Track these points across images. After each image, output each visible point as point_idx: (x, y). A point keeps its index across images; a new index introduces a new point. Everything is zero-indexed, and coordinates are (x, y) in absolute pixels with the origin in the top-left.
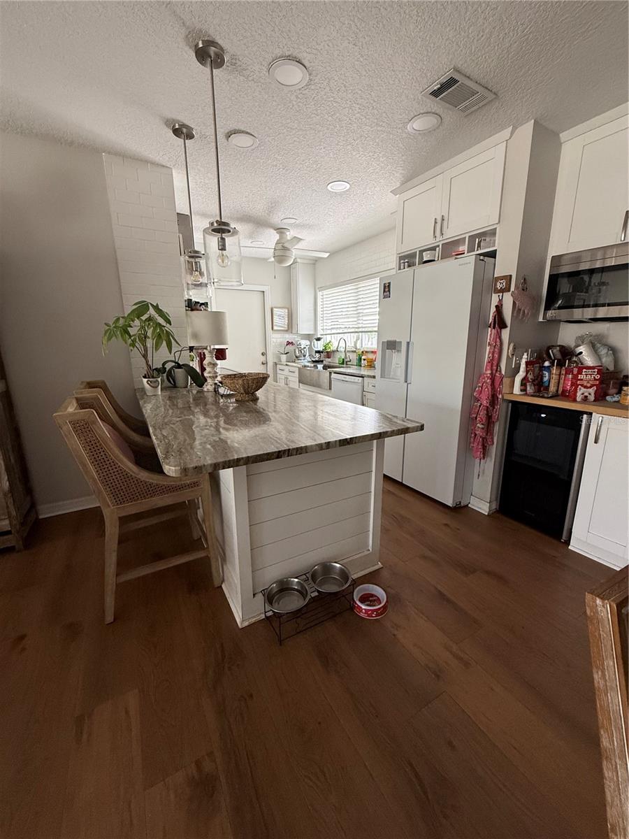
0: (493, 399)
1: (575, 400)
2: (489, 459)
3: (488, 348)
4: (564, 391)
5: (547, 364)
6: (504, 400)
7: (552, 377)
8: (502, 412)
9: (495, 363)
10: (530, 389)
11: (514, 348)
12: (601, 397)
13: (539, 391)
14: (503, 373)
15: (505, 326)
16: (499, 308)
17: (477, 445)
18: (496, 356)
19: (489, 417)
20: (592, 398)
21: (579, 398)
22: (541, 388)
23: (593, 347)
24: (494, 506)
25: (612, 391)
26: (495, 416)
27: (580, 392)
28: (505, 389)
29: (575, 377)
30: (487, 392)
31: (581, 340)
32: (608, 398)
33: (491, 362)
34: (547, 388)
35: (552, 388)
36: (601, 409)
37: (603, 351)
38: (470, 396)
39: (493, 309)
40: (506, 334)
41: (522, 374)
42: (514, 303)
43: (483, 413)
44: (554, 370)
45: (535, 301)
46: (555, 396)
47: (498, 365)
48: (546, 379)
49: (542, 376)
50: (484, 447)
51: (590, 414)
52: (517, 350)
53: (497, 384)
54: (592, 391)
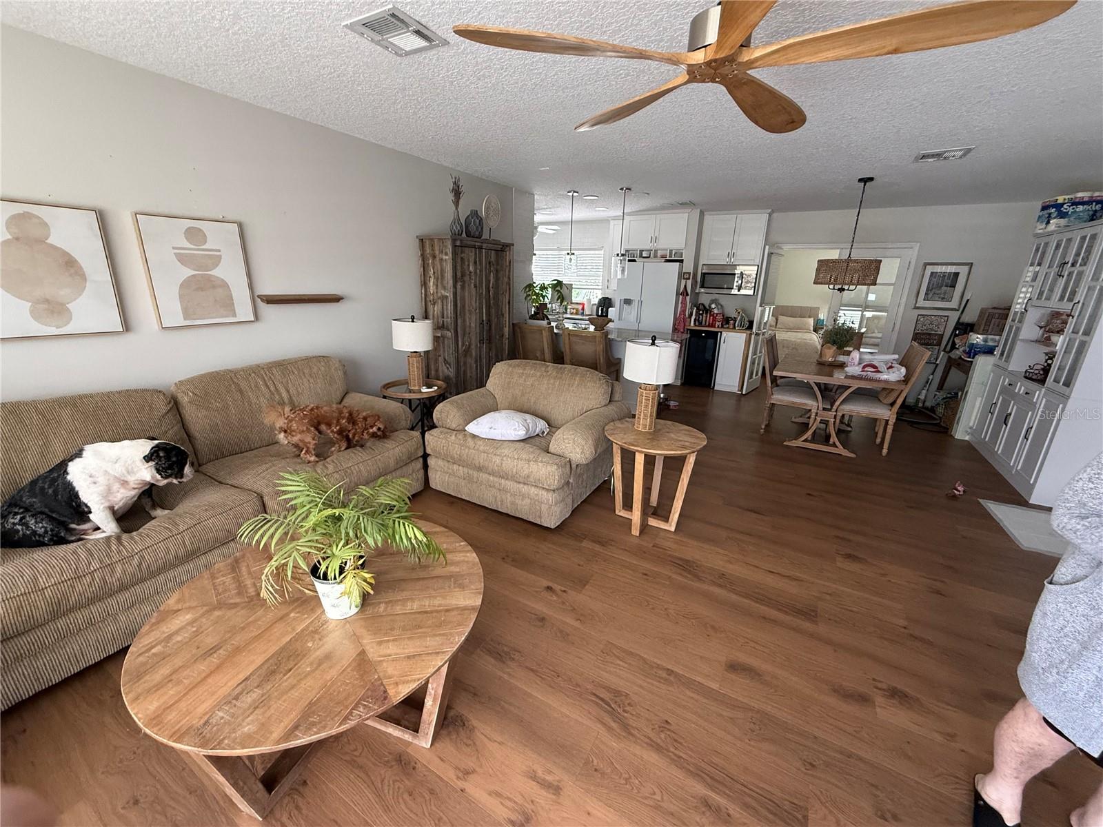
0: (684, 329)
1: (715, 327)
3: (681, 304)
4: (709, 324)
5: (701, 312)
6: (689, 328)
7: (704, 317)
8: (688, 334)
10: (697, 324)
11: (691, 305)
12: (723, 325)
13: (701, 324)
14: (687, 316)
15: (688, 295)
16: (685, 286)
18: (685, 308)
20: (720, 326)
24: (682, 381)
27: (716, 324)
28: (687, 324)
29: (713, 318)
30: (681, 325)
31: (712, 302)
32: (727, 326)
33: (682, 311)
34: (704, 323)
36: (724, 330)
40: (688, 298)
41: (693, 316)
42: (692, 285)
45: (696, 283)
46: (707, 326)
47: (686, 313)
49: (699, 318)
51: (721, 332)
53: (685, 321)
54: (720, 323)
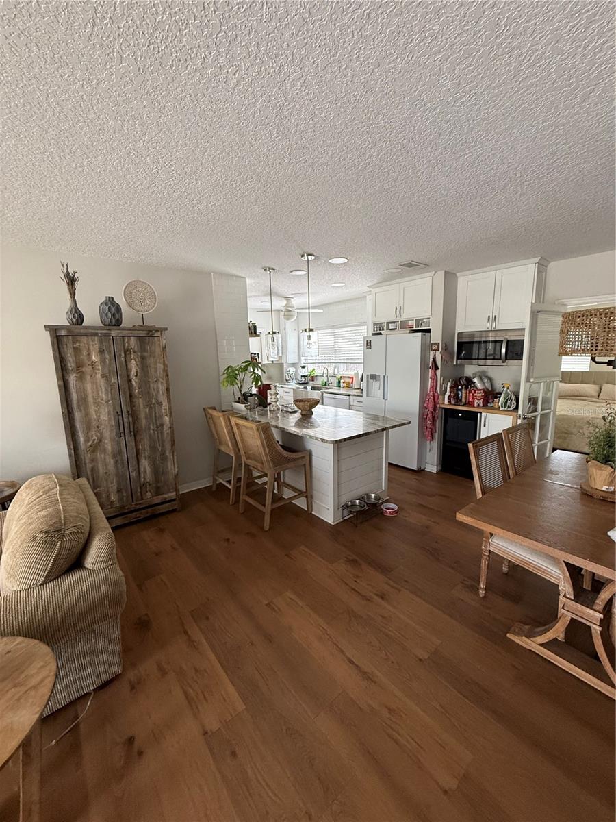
0: (435, 408)
1: (474, 406)
2: (434, 441)
3: (430, 380)
4: (469, 402)
5: (460, 387)
6: (440, 407)
7: (462, 394)
8: (440, 415)
9: (434, 388)
10: (453, 402)
11: (443, 380)
12: (485, 404)
13: (457, 402)
14: (439, 393)
15: (438, 369)
16: (434, 359)
17: (428, 433)
18: (435, 384)
19: (433, 417)
20: (481, 405)
21: (476, 405)
22: (458, 400)
23: (481, 379)
24: (439, 468)
25: (491, 401)
26: (436, 416)
27: (476, 402)
28: (440, 402)
29: (473, 395)
30: (431, 403)
31: (475, 375)
32: (489, 405)
33: (432, 387)
34: (461, 400)
35: (463, 400)
36: (485, 410)
37: (486, 380)
38: (422, 407)
39: (431, 360)
40: (438, 372)
41: (448, 393)
42: (442, 357)
43: (430, 415)
44: (464, 391)
45: (451, 355)
46: (465, 405)
47: (436, 389)
48: (460, 395)
49: (458, 394)
50: (432, 434)
51: (481, 413)
52: (445, 381)
53: (436, 398)
54: (481, 401)
